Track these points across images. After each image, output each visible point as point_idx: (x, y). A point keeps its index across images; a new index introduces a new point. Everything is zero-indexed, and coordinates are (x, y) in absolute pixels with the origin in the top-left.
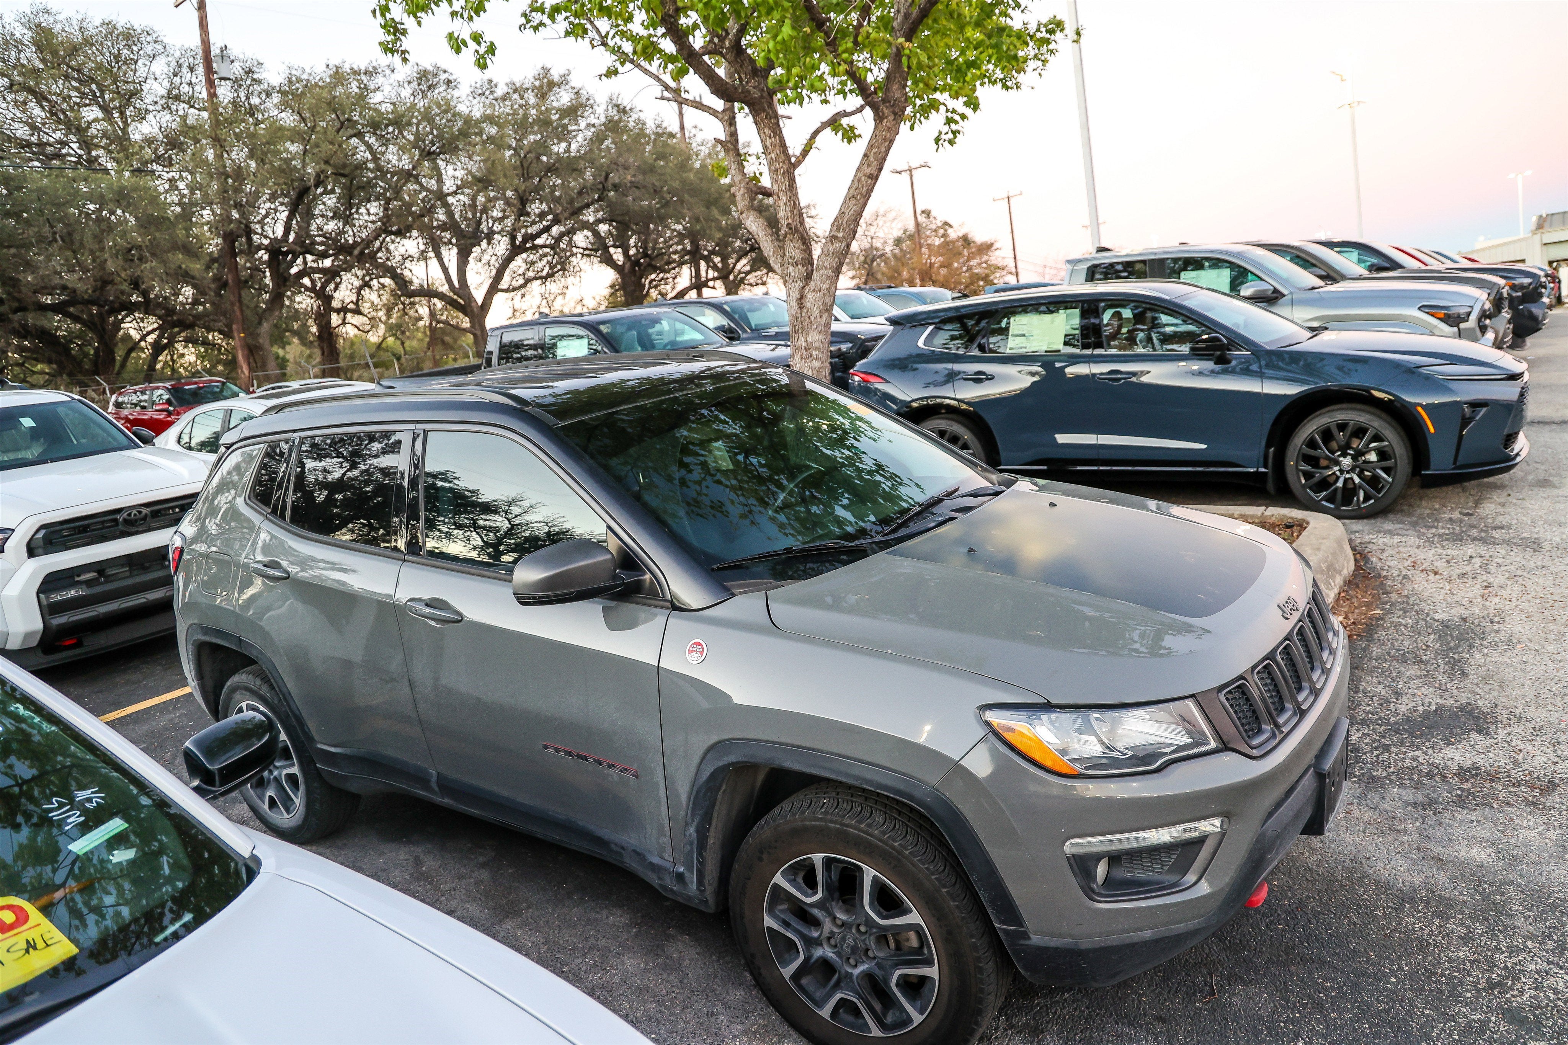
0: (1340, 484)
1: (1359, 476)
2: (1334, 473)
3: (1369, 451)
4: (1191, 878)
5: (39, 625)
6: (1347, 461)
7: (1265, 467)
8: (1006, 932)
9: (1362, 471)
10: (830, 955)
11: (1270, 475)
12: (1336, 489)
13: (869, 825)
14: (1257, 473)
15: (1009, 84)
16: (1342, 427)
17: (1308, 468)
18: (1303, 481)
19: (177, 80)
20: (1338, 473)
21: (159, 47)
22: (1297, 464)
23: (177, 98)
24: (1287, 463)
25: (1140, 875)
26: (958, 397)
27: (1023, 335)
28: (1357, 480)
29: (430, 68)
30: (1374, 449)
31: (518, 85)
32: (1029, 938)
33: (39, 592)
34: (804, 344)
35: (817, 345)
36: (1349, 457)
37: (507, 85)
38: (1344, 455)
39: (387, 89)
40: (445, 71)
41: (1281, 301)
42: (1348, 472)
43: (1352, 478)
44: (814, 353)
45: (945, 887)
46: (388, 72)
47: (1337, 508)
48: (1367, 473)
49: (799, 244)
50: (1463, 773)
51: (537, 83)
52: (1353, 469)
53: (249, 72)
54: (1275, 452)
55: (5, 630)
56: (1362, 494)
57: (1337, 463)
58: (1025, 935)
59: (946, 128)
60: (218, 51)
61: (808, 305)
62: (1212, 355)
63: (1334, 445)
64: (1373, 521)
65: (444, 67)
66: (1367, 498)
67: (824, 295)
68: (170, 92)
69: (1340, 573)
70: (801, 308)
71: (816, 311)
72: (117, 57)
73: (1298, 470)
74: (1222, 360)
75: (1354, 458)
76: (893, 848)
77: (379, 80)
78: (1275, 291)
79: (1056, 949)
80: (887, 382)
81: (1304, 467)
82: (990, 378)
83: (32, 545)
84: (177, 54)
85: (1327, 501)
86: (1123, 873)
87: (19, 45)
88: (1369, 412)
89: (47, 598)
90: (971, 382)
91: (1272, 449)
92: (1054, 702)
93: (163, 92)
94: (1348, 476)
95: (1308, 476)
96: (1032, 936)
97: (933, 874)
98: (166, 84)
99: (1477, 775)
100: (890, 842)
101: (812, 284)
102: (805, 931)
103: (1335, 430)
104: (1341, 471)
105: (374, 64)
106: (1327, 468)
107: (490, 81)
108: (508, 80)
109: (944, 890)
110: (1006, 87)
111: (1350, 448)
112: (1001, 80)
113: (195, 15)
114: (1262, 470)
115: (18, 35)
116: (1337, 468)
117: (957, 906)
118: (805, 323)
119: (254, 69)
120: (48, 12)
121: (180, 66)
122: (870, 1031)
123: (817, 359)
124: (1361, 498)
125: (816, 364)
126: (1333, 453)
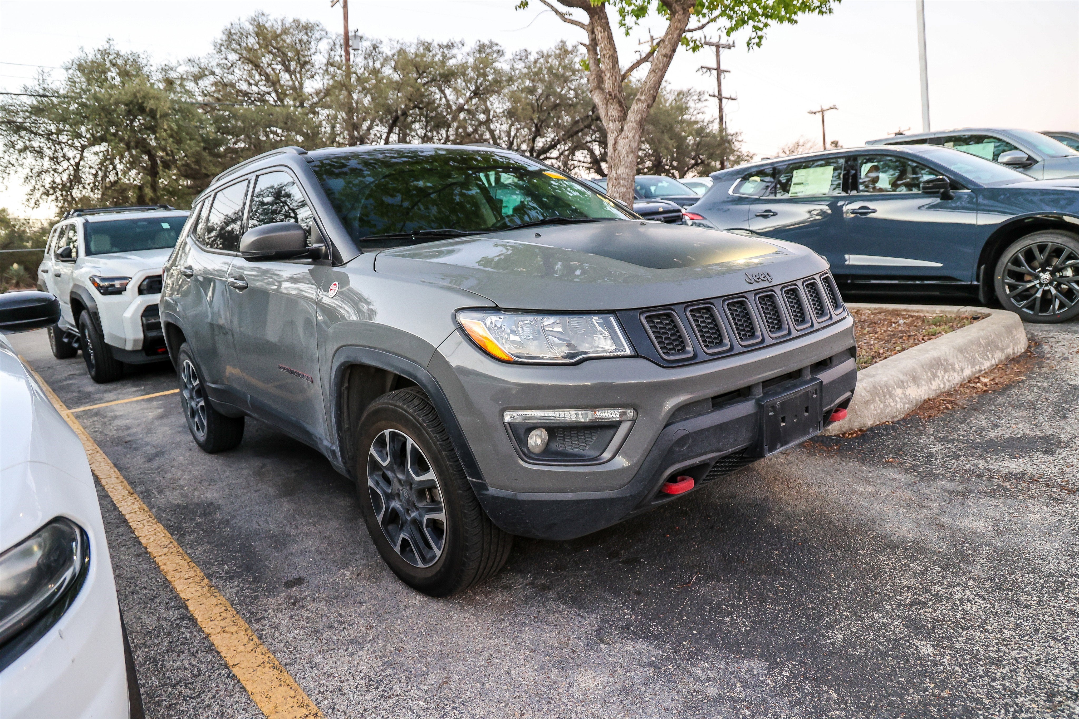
0: (1039, 295)
1: (1056, 288)
2: (1034, 286)
3: (1064, 269)
4: (606, 455)
5: (141, 336)
6: (1046, 276)
7: (978, 280)
8: (473, 482)
9: (1059, 285)
10: (398, 506)
11: (981, 288)
12: (1036, 298)
13: (408, 406)
14: (971, 285)
15: (824, 10)
16: (1042, 248)
17: (1013, 281)
18: (1008, 291)
19: (333, 53)
20: (1038, 286)
21: (323, 33)
22: (1003, 278)
23: (332, 65)
24: (995, 277)
25: (569, 449)
26: (752, 228)
27: (802, 184)
28: (1054, 292)
29: (487, 43)
30: (1071, 266)
31: (545, 53)
32: (487, 490)
33: (143, 315)
34: (615, 176)
35: (624, 176)
36: (1048, 273)
37: (538, 53)
38: (1044, 271)
39: (459, 57)
40: (497, 44)
41: (1035, 166)
42: (1046, 285)
43: (1049, 290)
44: (621, 182)
45: (445, 451)
46: (460, 45)
47: (1036, 314)
48: (1063, 286)
49: (617, 106)
50: (1010, 476)
51: (558, 52)
52: (1051, 283)
53: (375, 47)
54: (985, 268)
55: (123, 337)
56: (1057, 303)
57: (1037, 277)
58: (484, 487)
59: (754, 35)
60: (353, 34)
61: (619, 148)
62: (938, 192)
63: (1036, 263)
64: (1066, 325)
65: (496, 42)
66: (1062, 306)
67: (630, 141)
68: (328, 61)
69: (1002, 350)
70: (615, 151)
71: (624, 152)
72: (301, 41)
73: (1004, 283)
74: (946, 197)
75: (1052, 273)
76: (418, 421)
77: (454, 51)
78: (1030, 158)
79: (503, 498)
80: (705, 219)
81: (1009, 280)
82: (775, 214)
83: (142, 288)
84: (334, 38)
85: (1027, 308)
86: (557, 446)
87: (247, 35)
88: (1065, 236)
89: (147, 320)
90: (761, 218)
91: (983, 267)
92: (501, 306)
93: (325, 61)
94: (1046, 288)
95: (1012, 287)
96: (490, 488)
97: (438, 441)
98: (326, 56)
99: (1020, 478)
100: (417, 417)
101: (623, 133)
102: (386, 489)
103: (1037, 253)
104: (1041, 284)
105: (452, 41)
106: (1030, 281)
107: (526, 51)
108: (538, 50)
109: (444, 453)
110: (821, 12)
111: (1050, 265)
112: (818, 7)
113: (341, 11)
114: (976, 283)
115: (247, 29)
116: (1037, 282)
117: (451, 465)
118: (616, 161)
119: (378, 45)
120: (263, 14)
121: (335, 44)
122: (417, 564)
123: (623, 186)
124: (1057, 307)
125: (622, 190)
126: (1034, 269)
